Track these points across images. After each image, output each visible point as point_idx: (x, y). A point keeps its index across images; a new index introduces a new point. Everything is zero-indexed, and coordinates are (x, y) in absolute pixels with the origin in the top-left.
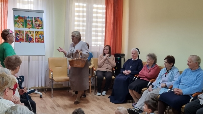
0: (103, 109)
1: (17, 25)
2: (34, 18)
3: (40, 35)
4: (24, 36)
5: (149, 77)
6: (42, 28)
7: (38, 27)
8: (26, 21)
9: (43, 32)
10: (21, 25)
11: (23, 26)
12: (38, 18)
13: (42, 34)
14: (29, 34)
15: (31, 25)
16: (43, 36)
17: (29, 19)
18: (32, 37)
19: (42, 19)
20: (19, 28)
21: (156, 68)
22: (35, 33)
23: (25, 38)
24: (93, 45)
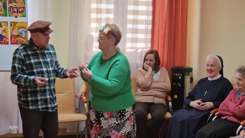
6: (25, 16)
9: (26, 23)
13: (24, 27)
16: (26, 32)
24: (128, 50)
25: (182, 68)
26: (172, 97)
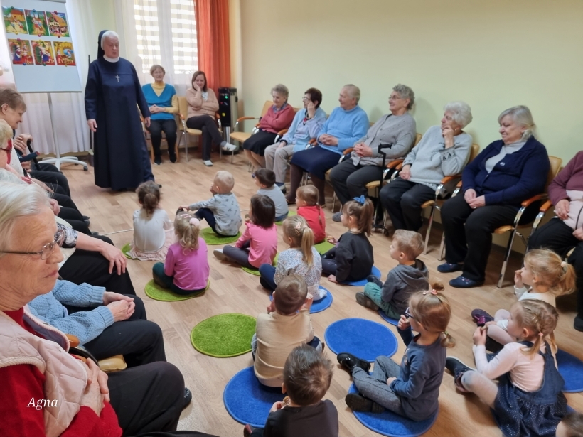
0: (201, 185)
1: (10, 27)
2: (48, 13)
3: (66, 50)
4: (30, 51)
5: (276, 126)
6: (68, 36)
7: (58, 34)
8: (30, 19)
9: (71, 43)
10: (21, 27)
11: (25, 29)
12: (56, 13)
13: (69, 47)
14: (41, 47)
15: (43, 28)
16: (72, 52)
17: (37, 16)
18: (49, 55)
19: (63, 15)
20: (17, 34)
21: (288, 110)
22: (55, 45)
23: (33, 55)
24: (176, 72)
25: (227, 88)
26: (221, 115)
